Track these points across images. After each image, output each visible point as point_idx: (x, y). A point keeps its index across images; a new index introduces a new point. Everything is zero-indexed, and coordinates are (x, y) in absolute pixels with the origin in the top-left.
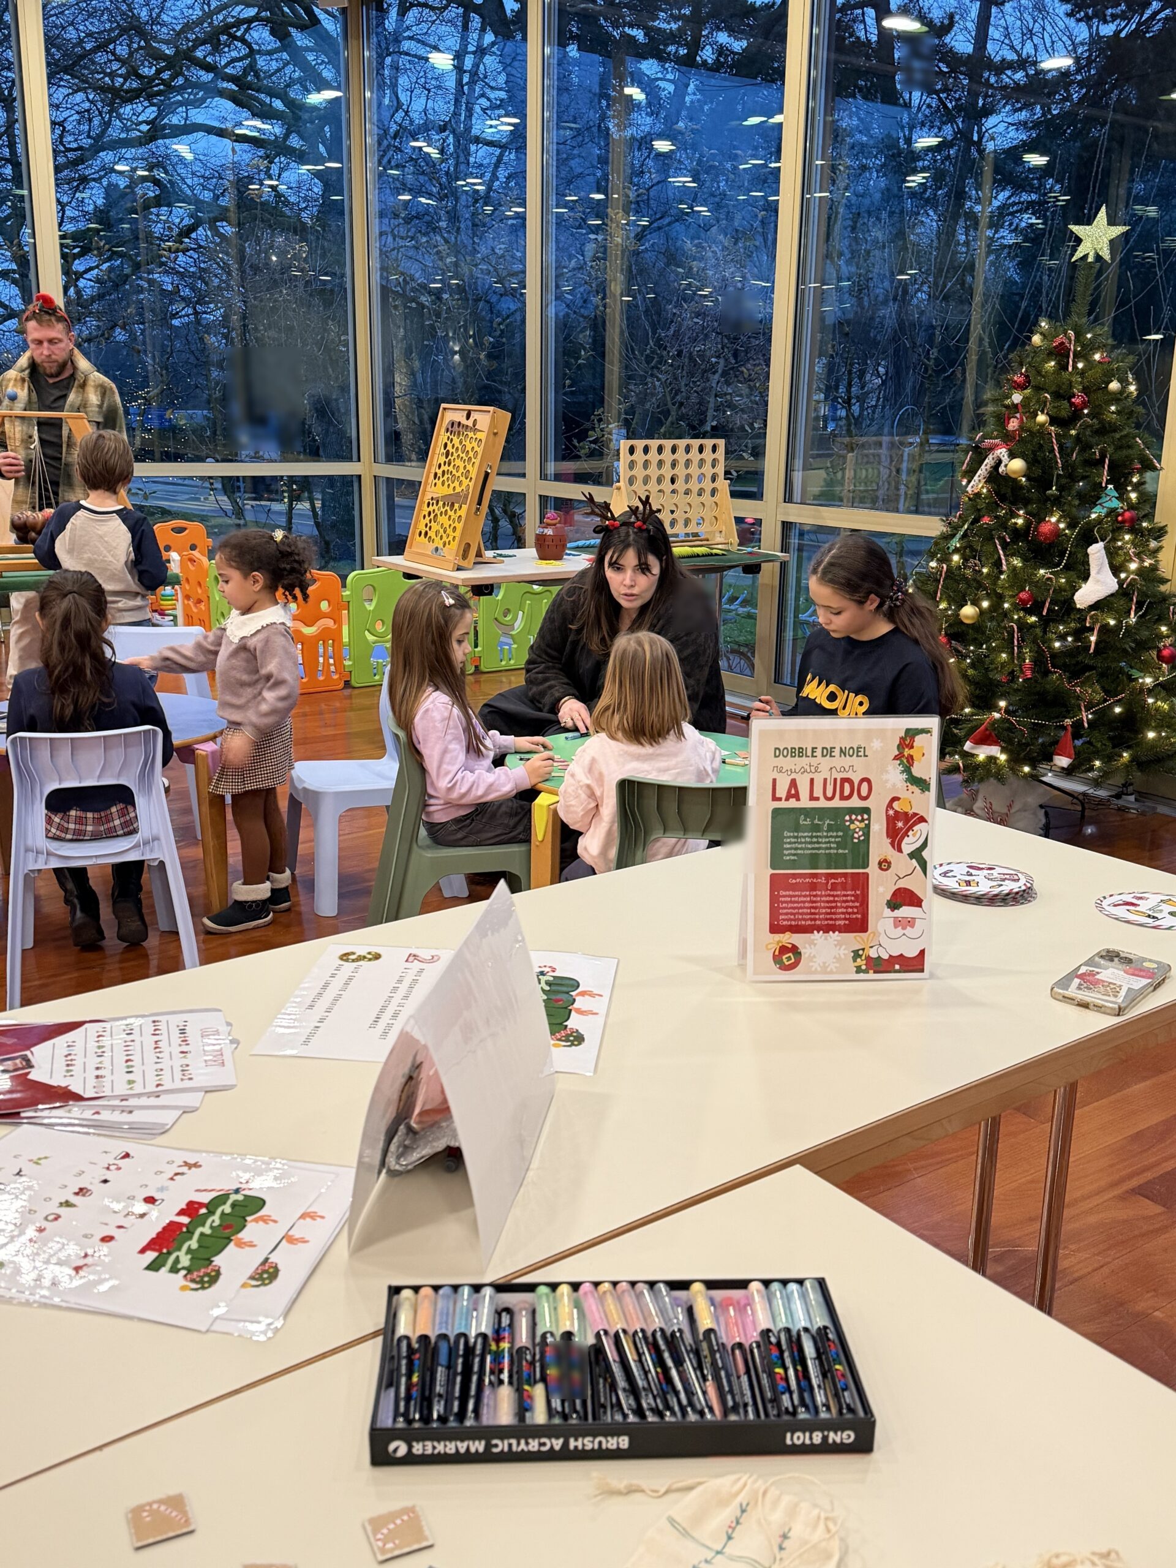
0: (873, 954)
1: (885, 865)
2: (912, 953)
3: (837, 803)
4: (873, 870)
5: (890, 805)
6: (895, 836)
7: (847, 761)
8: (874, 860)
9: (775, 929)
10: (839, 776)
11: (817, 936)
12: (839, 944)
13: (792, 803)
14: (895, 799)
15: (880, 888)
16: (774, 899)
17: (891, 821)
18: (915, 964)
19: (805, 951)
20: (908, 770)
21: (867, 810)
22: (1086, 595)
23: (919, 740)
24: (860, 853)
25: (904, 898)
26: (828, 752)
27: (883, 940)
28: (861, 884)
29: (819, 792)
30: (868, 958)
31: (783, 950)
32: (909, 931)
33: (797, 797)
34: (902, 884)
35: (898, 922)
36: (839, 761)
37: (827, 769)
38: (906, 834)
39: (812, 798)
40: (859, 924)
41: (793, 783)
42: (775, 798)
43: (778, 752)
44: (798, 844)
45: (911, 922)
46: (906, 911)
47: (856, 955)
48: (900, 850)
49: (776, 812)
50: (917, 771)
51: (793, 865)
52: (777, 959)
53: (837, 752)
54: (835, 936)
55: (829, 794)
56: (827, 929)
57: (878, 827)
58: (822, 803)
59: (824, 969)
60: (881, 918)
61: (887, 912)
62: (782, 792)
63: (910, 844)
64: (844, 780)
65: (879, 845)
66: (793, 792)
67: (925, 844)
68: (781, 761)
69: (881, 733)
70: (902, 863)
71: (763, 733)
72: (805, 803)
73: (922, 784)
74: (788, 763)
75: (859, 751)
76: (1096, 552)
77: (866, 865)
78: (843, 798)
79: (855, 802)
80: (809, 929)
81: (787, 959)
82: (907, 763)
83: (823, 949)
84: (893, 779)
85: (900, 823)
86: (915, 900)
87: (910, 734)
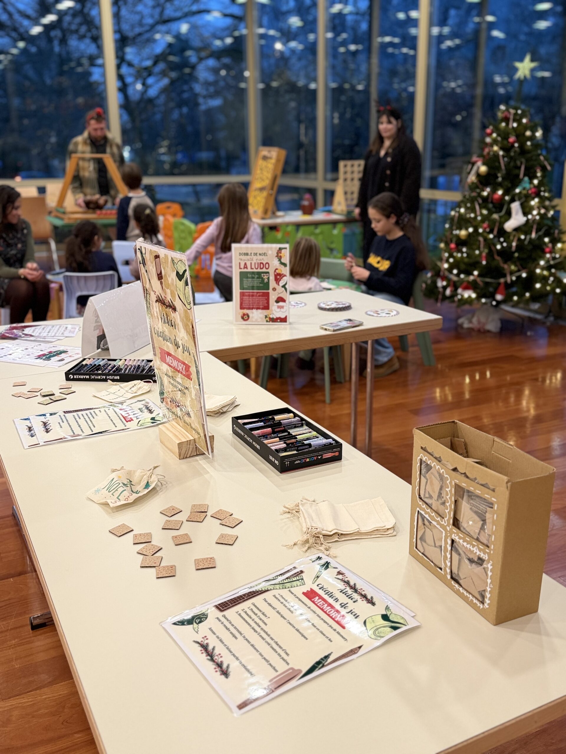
0: (271, 316)
1: (274, 289)
2: (283, 316)
3: (259, 270)
4: (270, 291)
5: (275, 271)
6: (277, 280)
7: (261, 257)
8: (271, 288)
9: (242, 308)
10: (259, 262)
11: (254, 311)
12: (261, 313)
13: (245, 270)
14: (277, 269)
15: (273, 297)
16: (241, 300)
17: (276, 276)
18: (284, 320)
19: (251, 315)
20: (280, 260)
21: (268, 273)
23: (283, 251)
24: (266, 286)
25: (280, 300)
26: (256, 254)
27: (274, 312)
28: (267, 295)
29: (253, 267)
30: (270, 318)
31: (244, 315)
32: (282, 310)
33: (247, 268)
34: (280, 295)
35: (279, 307)
36: (259, 257)
37: (256, 260)
38: (280, 280)
39: (252, 268)
40: (267, 308)
41: (245, 264)
42: (240, 268)
43: (241, 254)
44: (248, 282)
45: (282, 307)
46: (281, 304)
47: (266, 317)
48: (279, 285)
49: (241, 273)
50: (283, 261)
51: (246, 289)
52: (243, 318)
53: (258, 255)
54: (260, 311)
55: (257, 267)
56: (258, 308)
57: (272, 278)
58: (255, 270)
59: (256, 321)
60: (273, 306)
61: (275, 304)
62: (242, 266)
63: (282, 283)
64: (261, 263)
65: (272, 284)
66: (246, 267)
67: (286, 284)
68: (242, 257)
69: (271, 248)
70: (280, 289)
72: (249, 270)
73: (285, 265)
75: (264, 254)
77: (268, 289)
78: (261, 268)
79: (264, 270)
80: (252, 309)
81: (245, 317)
82: (280, 258)
83: (256, 315)
84: (276, 263)
85: (278, 277)
86: (283, 300)
87: (280, 249)
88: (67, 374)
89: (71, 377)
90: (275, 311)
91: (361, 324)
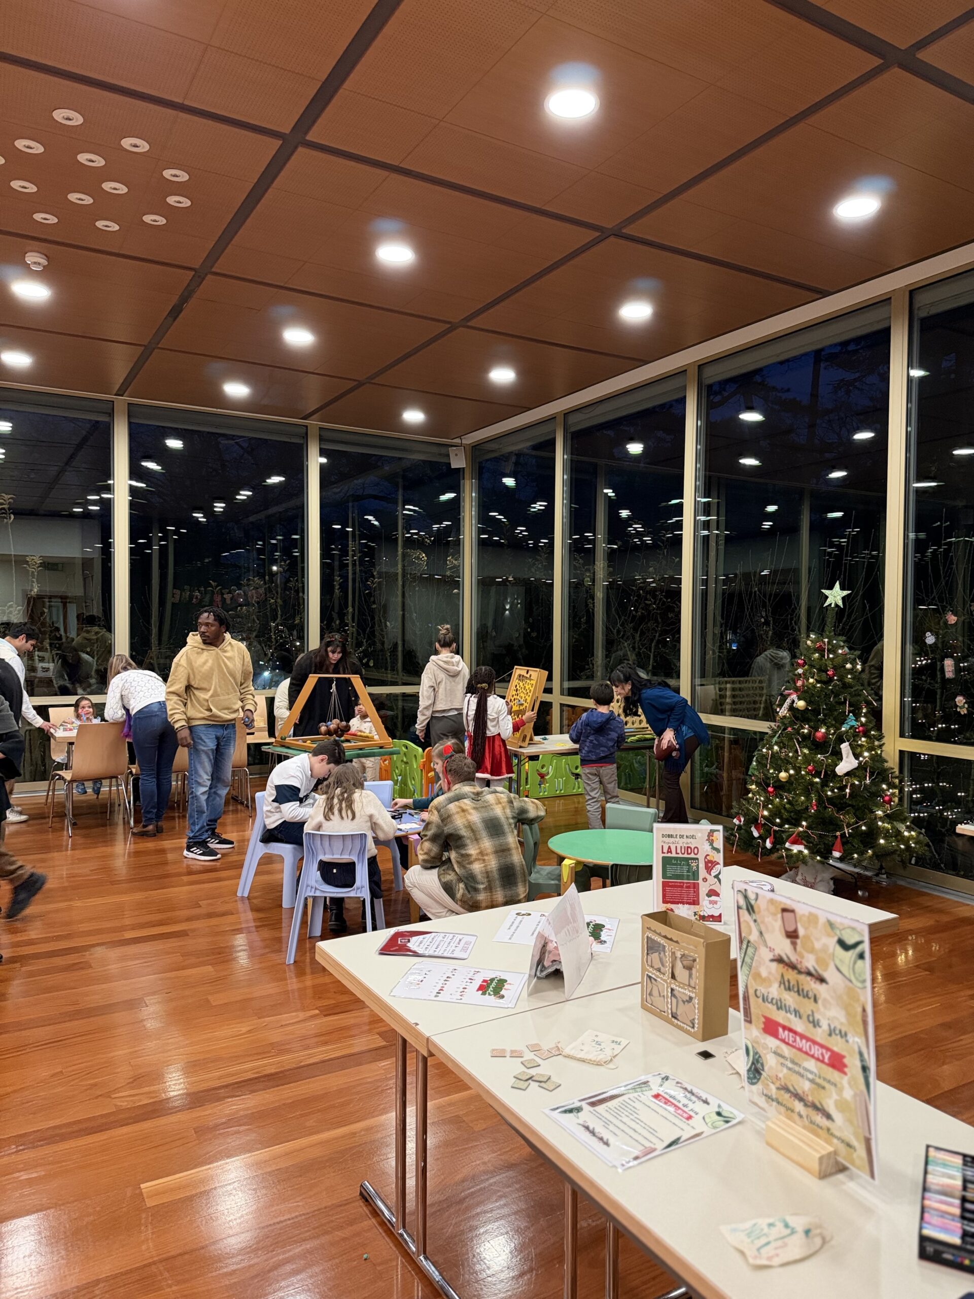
0: (702, 913)
1: (705, 880)
2: (717, 914)
3: (686, 856)
4: (700, 881)
5: (706, 857)
6: (709, 869)
7: (689, 840)
8: (701, 878)
10: (686, 846)
11: (680, 906)
12: (689, 909)
13: (669, 855)
14: (708, 855)
15: (703, 889)
16: (664, 890)
17: (706, 863)
18: (718, 918)
19: (676, 911)
20: (711, 844)
21: (697, 859)
22: (842, 768)
23: (715, 834)
24: (695, 875)
25: (712, 893)
26: (682, 837)
27: (705, 909)
28: (696, 887)
29: (679, 851)
30: (700, 916)
32: (715, 906)
33: (671, 852)
34: (712, 887)
35: (711, 902)
36: (685, 840)
37: (682, 843)
38: (712, 869)
39: (677, 853)
40: (695, 902)
41: (669, 848)
42: (663, 853)
43: (663, 836)
44: (672, 870)
45: (715, 902)
46: (713, 898)
47: (695, 914)
48: (710, 875)
49: (663, 858)
50: (715, 845)
51: (670, 878)
53: (685, 837)
54: (686, 906)
55: (683, 852)
56: (683, 903)
57: (702, 865)
58: (680, 855)
60: (704, 900)
61: (706, 898)
62: (665, 850)
63: (714, 872)
64: (688, 847)
65: (703, 873)
66: (669, 851)
67: (720, 873)
68: (664, 839)
69: (700, 831)
70: (711, 880)
71: (657, 829)
72: (674, 855)
73: (718, 850)
74: (667, 840)
75: (693, 837)
76: (845, 747)
77: (698, 880)
78: (688, 854)
79: (692, 856)
80: (677, 903)
82: (711, 843)
83: (683, 911)
84: (706, 848)
85: (710, 865)
86: (717, 895)
87: (712, 831)
90: (707, 907)
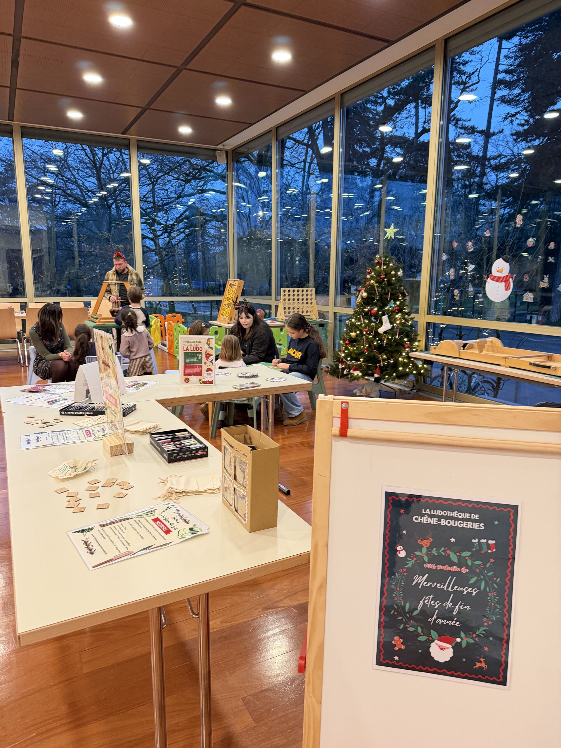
0: (203, 380)
1: (205, 363)
2: (210, 380)
3: (196, 351)
4: (203, 364)
5: (206, 352)
6: (207, 358)
7: (197, 344)
8: (203, 362)
9: (184, 375)
11: (193, 376)
12: (197, 378)
13: (187, 351)
15: (204, 368)
16: (184, 369)
17: (206, 355)
18: (211, 382)
19: (190, 379)
21: (201, 353)
23: (211, 340)
24: (201, 361)
25: (209, 370)
26: (194, 342)
28: (201, 366)
29: (192, 349)
31: (186, 379)
32: (210, 376)
34: (209, 367)
35: (208, 374)
36: (196, 343)
37: (194, 345)
40: (201, 375)
41: (187, 348)
43: (184, 341)
44: (189, 359)
45: (210, 374)
46: (209, 372)
47: (200, 380)
48: (208, 361)
49: (184, 353)
50: (210, 346)
51: (188, 363)
52: (185, 381)
54: (196, 376)
55: (194, 349)
57: (204, 356)
58: (193, 351)
59: (194, 383)
60: (205, 373)
62: (185, 349)
63: (210, 359)
64: (197, 347)
65: (204, 360)
66: (187, 349)
69: (204, 338)
70: (208, 363)
71: (181, 338)
72: (190, 351)
73: (212, 348)
74: (186, 343)
75: (199, 342)
77: (201, 363)
79: (199, 351)
80: (190, 375)
81: (187, 381)
82: (209, 344)
83: (194, 379)
84: (206, 347)
85: (208, 356)
86: (211, 370)
87: (209, 339)
88: (61, 411)
89: (63, 413)
90: (206, 377)
91: (259, 386)
